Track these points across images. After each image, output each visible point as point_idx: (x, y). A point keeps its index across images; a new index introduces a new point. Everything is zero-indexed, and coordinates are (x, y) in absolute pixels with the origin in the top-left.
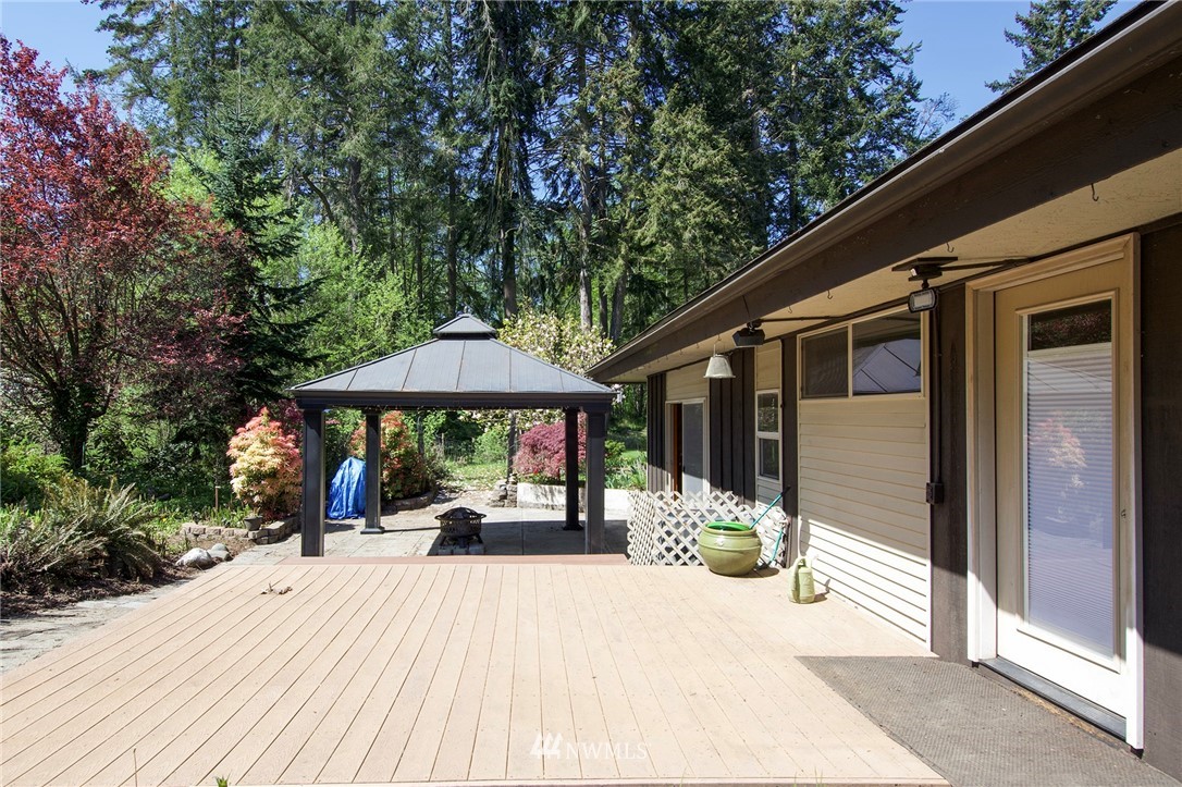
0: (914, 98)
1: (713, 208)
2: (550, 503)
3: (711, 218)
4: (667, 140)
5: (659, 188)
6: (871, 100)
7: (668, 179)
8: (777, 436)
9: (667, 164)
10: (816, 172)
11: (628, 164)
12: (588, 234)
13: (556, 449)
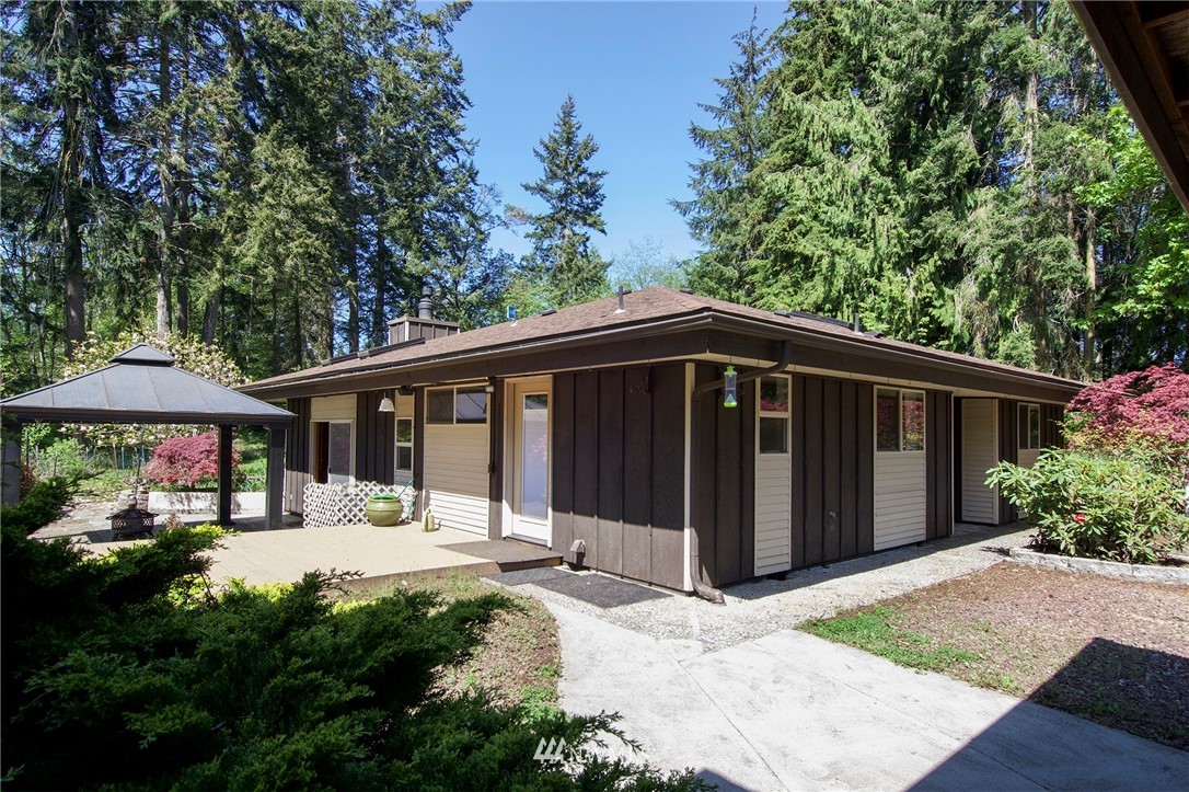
0: (473, 181)
1: (314, 241)
2: (186, 508)
3: (313, 251)
4: (268, 169)
5: (261, 212)
6: (442, 173)
7: (272, 207)
8: (411, 445)
9: (270, 192)
10: (401, 226)
11: (226, 181)
12: (168, 234)
13: (197, 459)
